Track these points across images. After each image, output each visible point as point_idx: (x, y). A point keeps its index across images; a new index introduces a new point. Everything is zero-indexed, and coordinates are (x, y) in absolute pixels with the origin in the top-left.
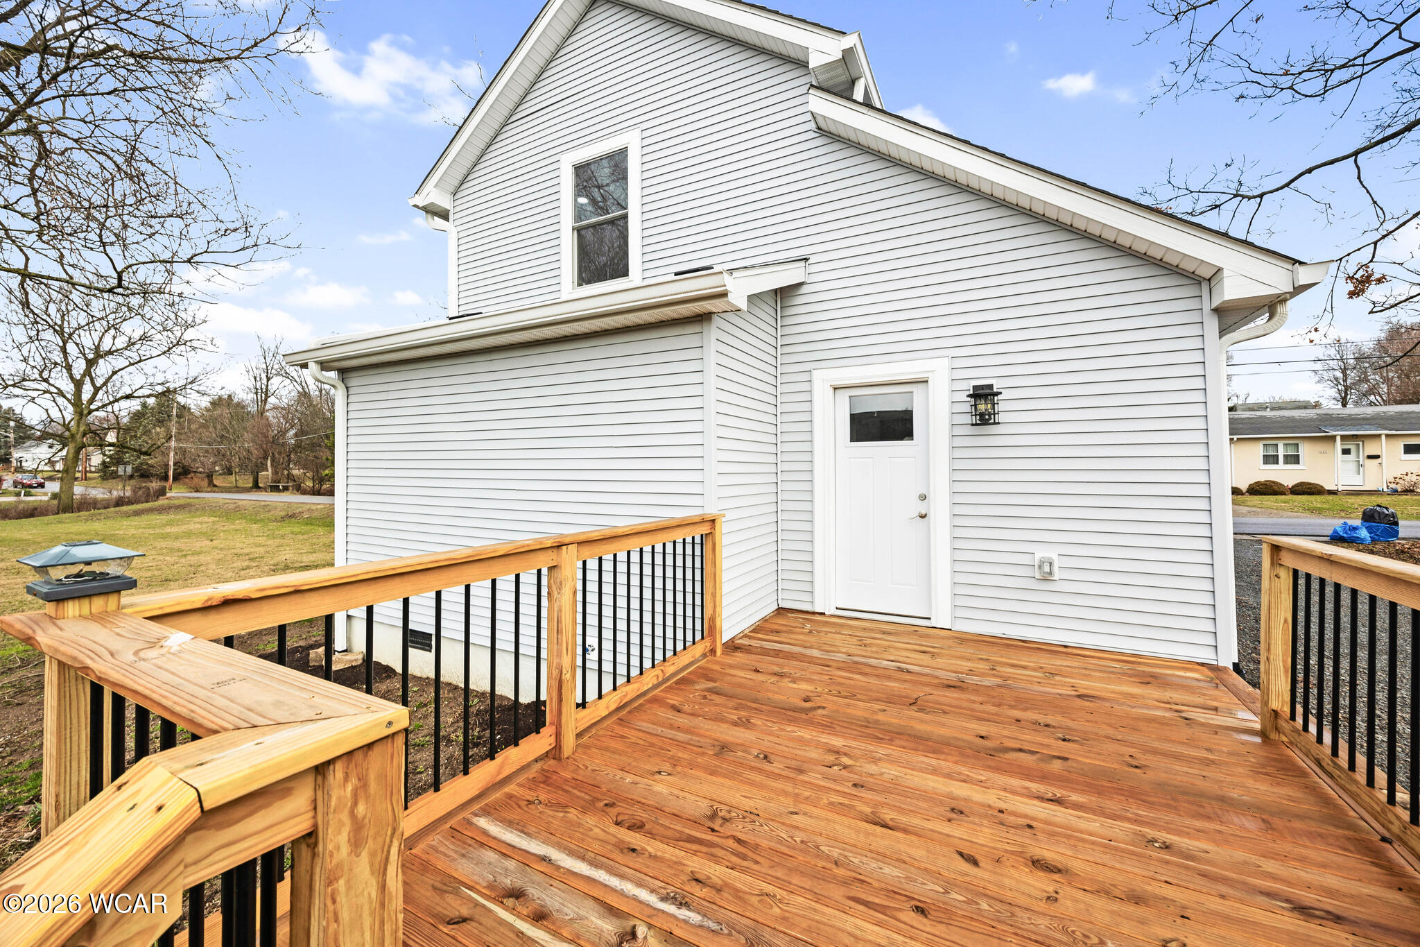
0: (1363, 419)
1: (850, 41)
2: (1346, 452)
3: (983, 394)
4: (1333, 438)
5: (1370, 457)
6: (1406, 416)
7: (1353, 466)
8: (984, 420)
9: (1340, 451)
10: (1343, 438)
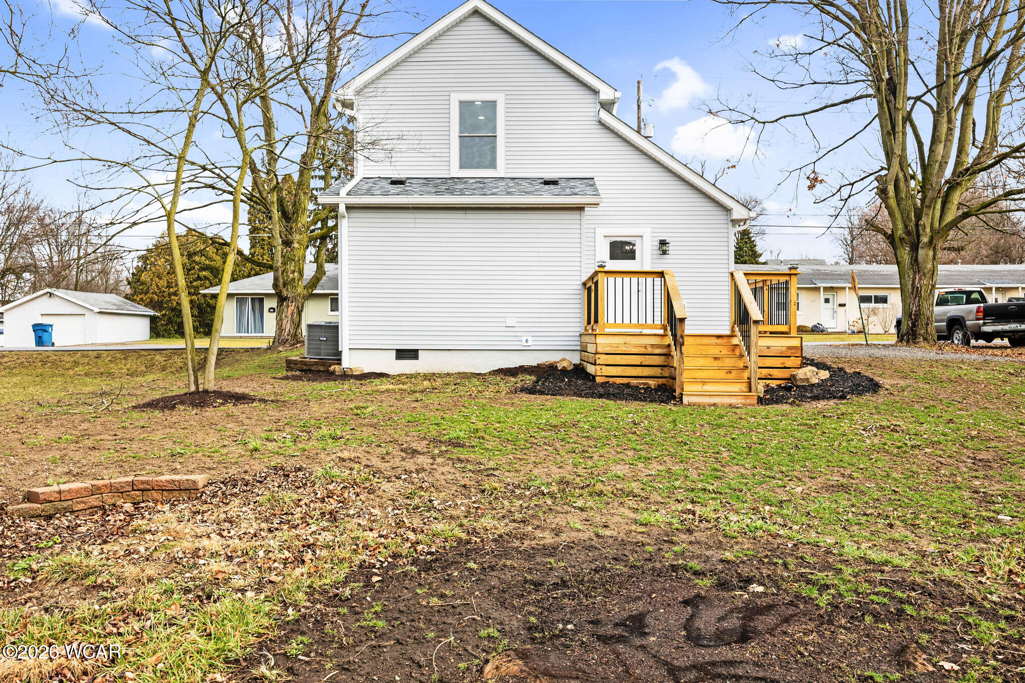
0: (839, 275)
1: (618, 95)
2: (827, 301)
3: (663, 243)
4: (818, 289)
5: (841, 305)
6: (863, 273)
7: (830, 312)
8: (664, 253)
9: (823, 301)
10: (825, 289)
